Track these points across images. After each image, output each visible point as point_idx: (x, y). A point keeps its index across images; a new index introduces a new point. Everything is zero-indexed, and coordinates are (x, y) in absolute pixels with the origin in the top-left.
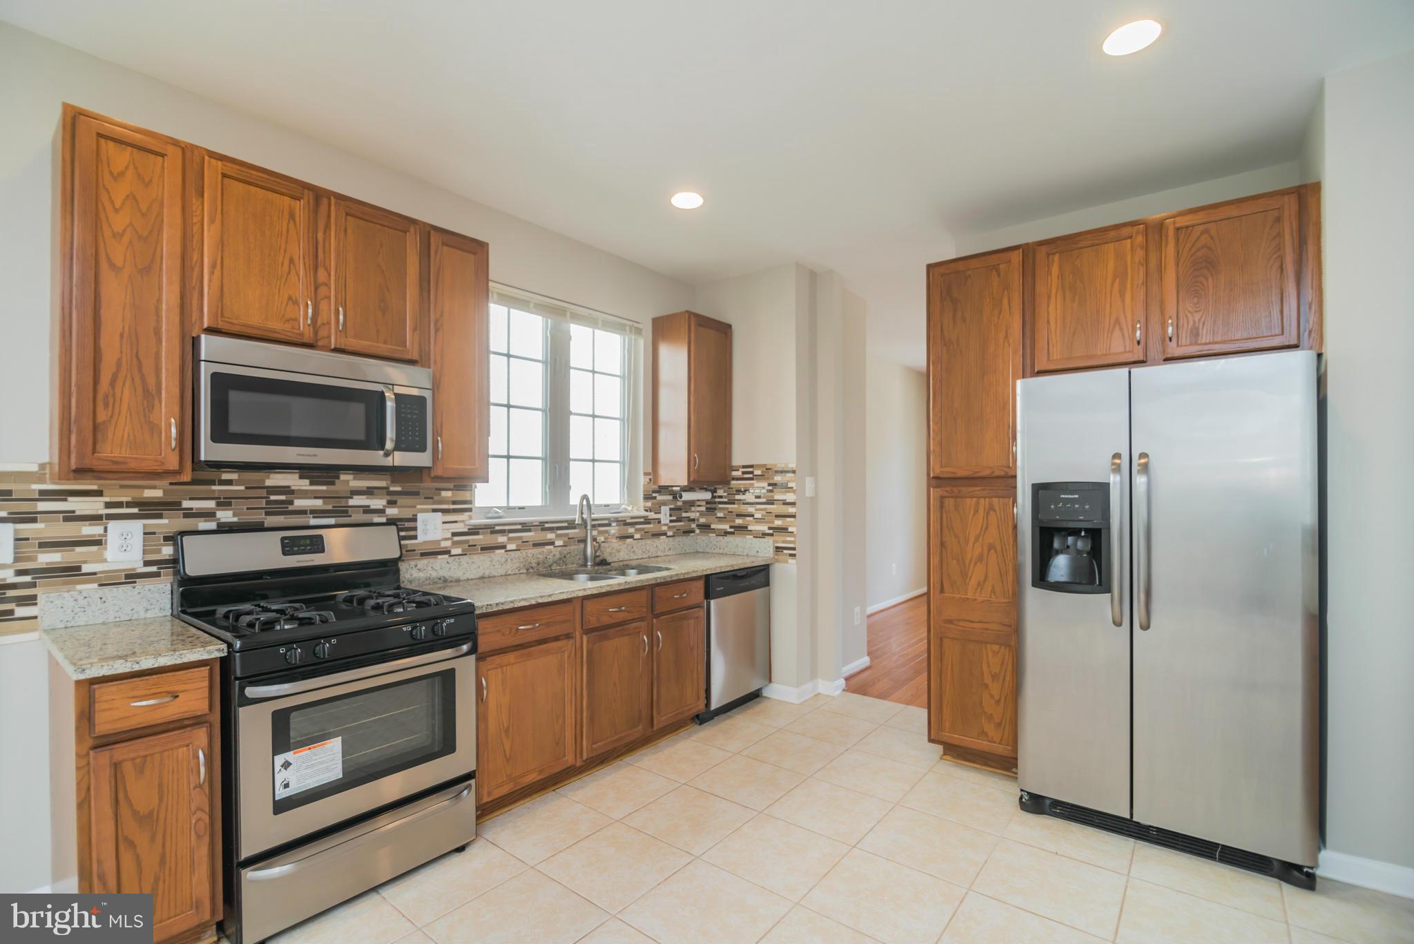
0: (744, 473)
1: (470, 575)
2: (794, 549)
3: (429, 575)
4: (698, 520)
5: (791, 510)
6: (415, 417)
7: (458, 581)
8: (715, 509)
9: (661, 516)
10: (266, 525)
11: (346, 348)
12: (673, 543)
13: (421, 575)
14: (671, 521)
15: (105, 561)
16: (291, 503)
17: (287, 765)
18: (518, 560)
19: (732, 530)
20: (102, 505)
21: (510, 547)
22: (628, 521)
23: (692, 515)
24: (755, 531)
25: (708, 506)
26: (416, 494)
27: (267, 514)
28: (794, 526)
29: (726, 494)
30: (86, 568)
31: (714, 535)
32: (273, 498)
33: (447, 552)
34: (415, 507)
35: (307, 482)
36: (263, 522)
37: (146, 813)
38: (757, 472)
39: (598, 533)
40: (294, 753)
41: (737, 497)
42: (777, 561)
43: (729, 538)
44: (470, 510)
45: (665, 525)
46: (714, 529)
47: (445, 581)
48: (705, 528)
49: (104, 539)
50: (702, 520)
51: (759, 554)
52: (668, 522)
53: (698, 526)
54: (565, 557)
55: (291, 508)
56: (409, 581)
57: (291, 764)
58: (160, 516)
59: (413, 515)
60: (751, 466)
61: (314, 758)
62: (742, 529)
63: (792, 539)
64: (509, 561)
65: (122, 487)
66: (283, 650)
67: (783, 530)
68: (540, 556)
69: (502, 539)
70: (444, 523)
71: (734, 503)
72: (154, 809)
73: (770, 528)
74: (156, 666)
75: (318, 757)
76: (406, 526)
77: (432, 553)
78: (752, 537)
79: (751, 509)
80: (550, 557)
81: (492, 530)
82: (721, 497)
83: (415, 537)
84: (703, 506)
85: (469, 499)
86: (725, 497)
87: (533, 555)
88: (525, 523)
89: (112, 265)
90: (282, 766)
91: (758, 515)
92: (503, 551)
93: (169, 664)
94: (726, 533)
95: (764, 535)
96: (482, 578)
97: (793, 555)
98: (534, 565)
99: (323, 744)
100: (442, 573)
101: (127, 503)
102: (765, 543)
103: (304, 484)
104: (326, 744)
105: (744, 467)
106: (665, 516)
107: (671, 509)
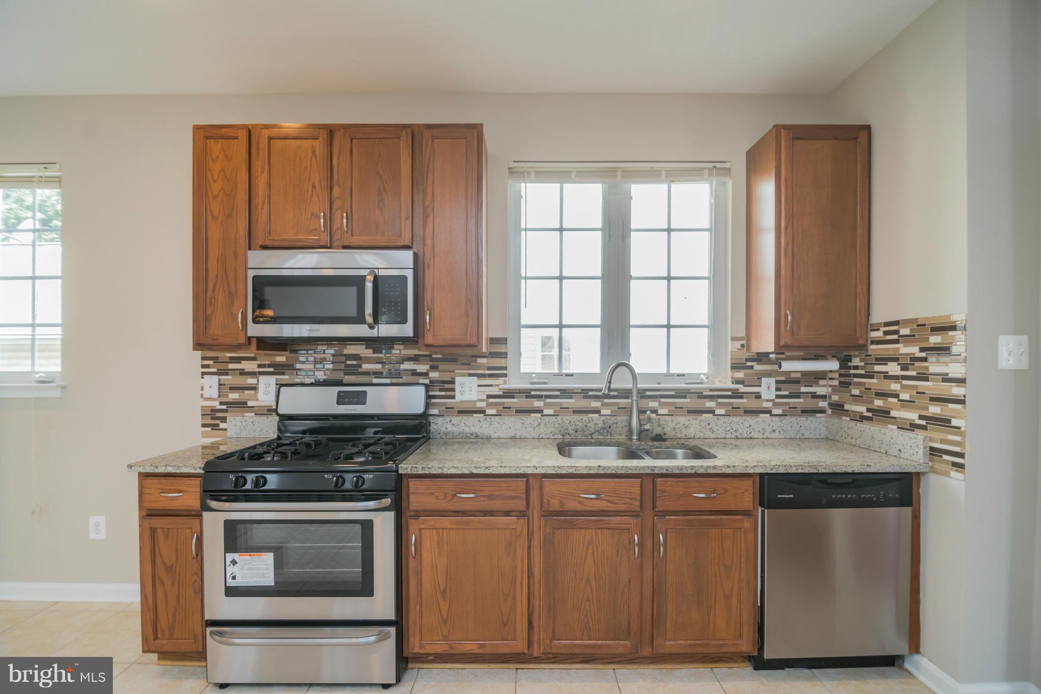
0: (886, 333)
1: (500, 434)
2: (961, 455)
3: (462, 430)
4: (830, 397)
5: (957, 391)
6: (397, 294)
7: (489, 438)
8: (850, 384)
9: (763, 390)
10: (344, 382)
11: (351, 244)
12: (779, 424)
13: (455, 429)
14: (778, 397)
15: (257, 400)
16: (360, 366)
17: (234, 562)
18: (552, 425)
19: (870, 414)
20: (256, 366)
21: (546, 412)
22: (705, 393)
23: (820, 391)
24: (900, 418)
25: (842, 379)
26: (454, 360)
27: (346, 374)
28: (961, 418)
29: (862, 364)
30: (250, 404)
31: (848, 419)
32: (348, 362)
33: (483, 412)
34: (454, 371)
35: (371, 351)
36: (342, 380)
37: (169, 566)
38: (905, 331)
39: (659, 405)
40: (240, 555)
41: (878, 368)
42: (933, 470)
43: (865, 426)
44: (505, 375)
45: (768, 401)
46: (848, 411)
47: (477, 437)
48: (838, 408)
49: (257, 386)
50: (835, 398)
51: (902, 455)
52: (774, 397)
53: (830, 404)
54: (610, 427)
55: (360, 370)
56: (444, 433)
57: (237, 563)
58: (283, 374)
59: (452, 379)
60: (896, 323)
61: (253, 563)
62: (882, 415)
63: (958, 438)
64: (542, 425)
65: (266, 355)
66: (232, 476)
67: (943, 422)
68: (578, 423)
69: (538, 404)
70: (479, 386)
71: (872, 377)
72: (173, 565)
73: (921, 417)
74: (166, 472)
75: (256, 563)
76: (446, 387)
77: (467, 411)
78: (895, 427)
79: (895, 386)
80: (592, 425)
81: (528, 394)
82: (856, 368)
83: (453, 397)
84: (836, 379)
85: (504, 365)
86: (862, 368)
87: (570, 422)
88: (565, 390)
89: (213, 217)
90: (231, 562)
91: (905, 396)
92: (539, 415)
93: (173, 472)
94: (862, 418)
95: (913, 427)
96: (514, 438)
97: (961, 466)
98: (571, 432)
99: (260, 555)
100: (475, 430)
101: (268, 365)
102: (911, 438)
103: (369, 353)
104: (262, 555)
105: (887, 324)
106: (768, 389)
107: (777, 382)
